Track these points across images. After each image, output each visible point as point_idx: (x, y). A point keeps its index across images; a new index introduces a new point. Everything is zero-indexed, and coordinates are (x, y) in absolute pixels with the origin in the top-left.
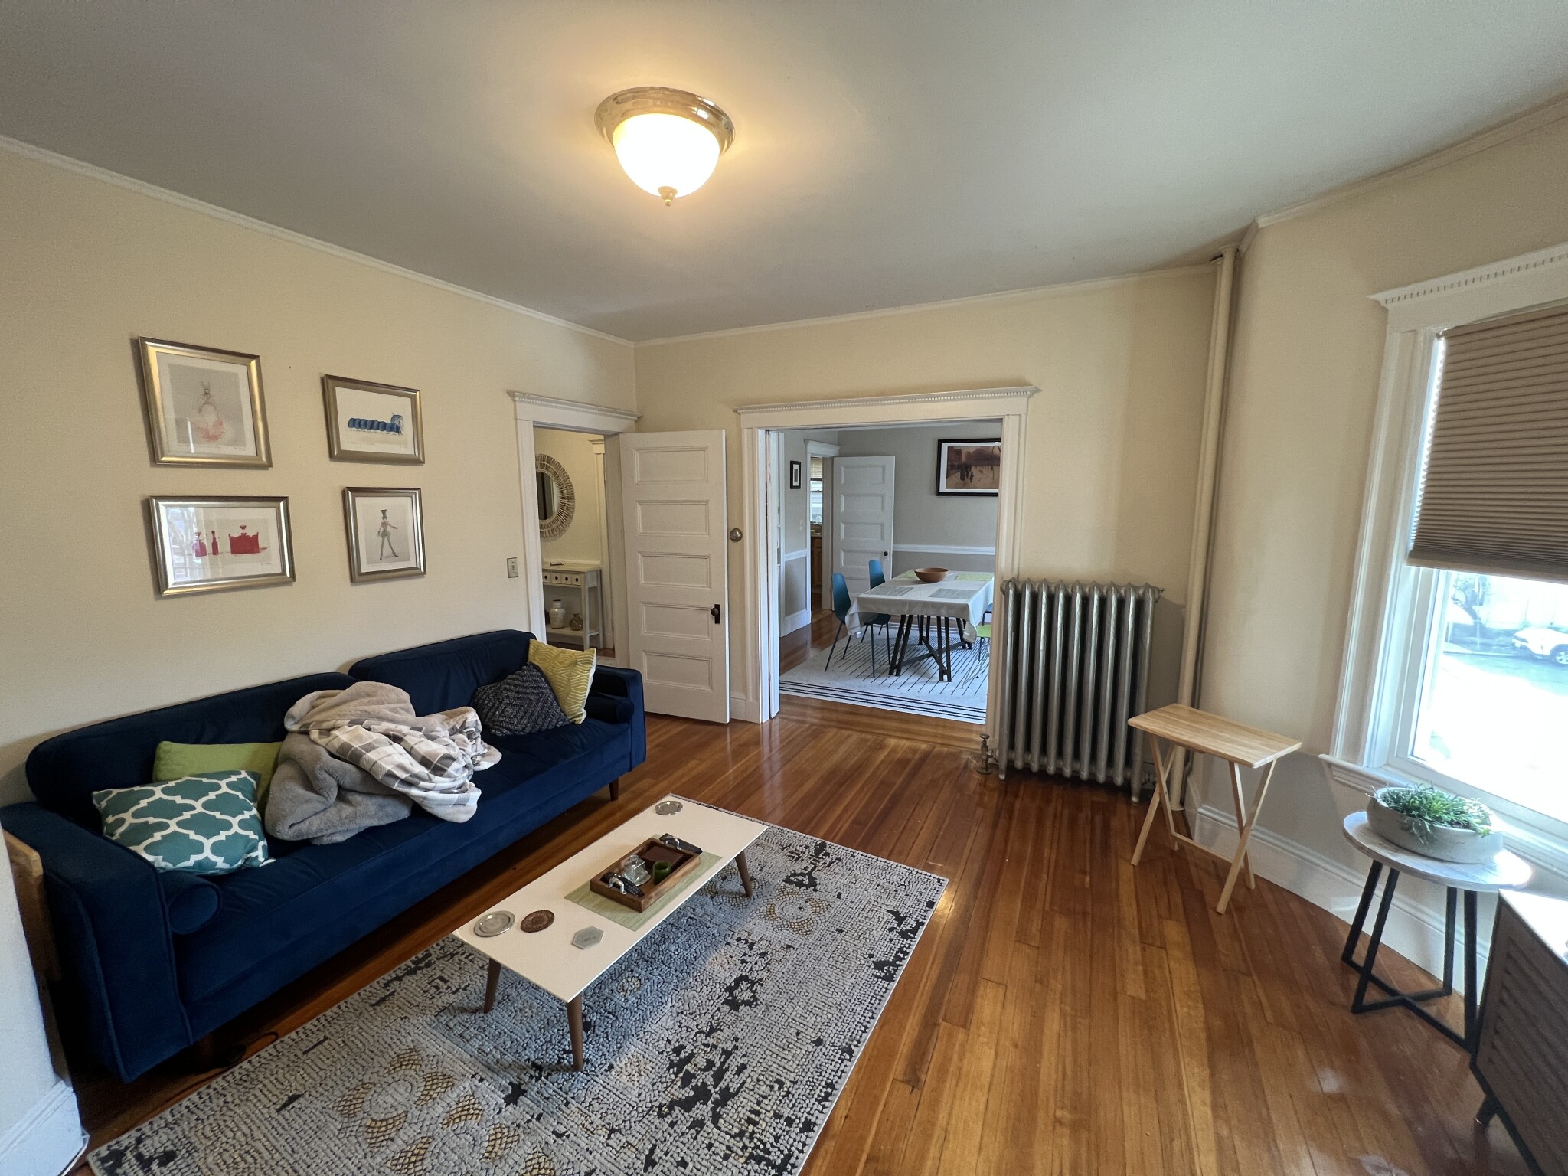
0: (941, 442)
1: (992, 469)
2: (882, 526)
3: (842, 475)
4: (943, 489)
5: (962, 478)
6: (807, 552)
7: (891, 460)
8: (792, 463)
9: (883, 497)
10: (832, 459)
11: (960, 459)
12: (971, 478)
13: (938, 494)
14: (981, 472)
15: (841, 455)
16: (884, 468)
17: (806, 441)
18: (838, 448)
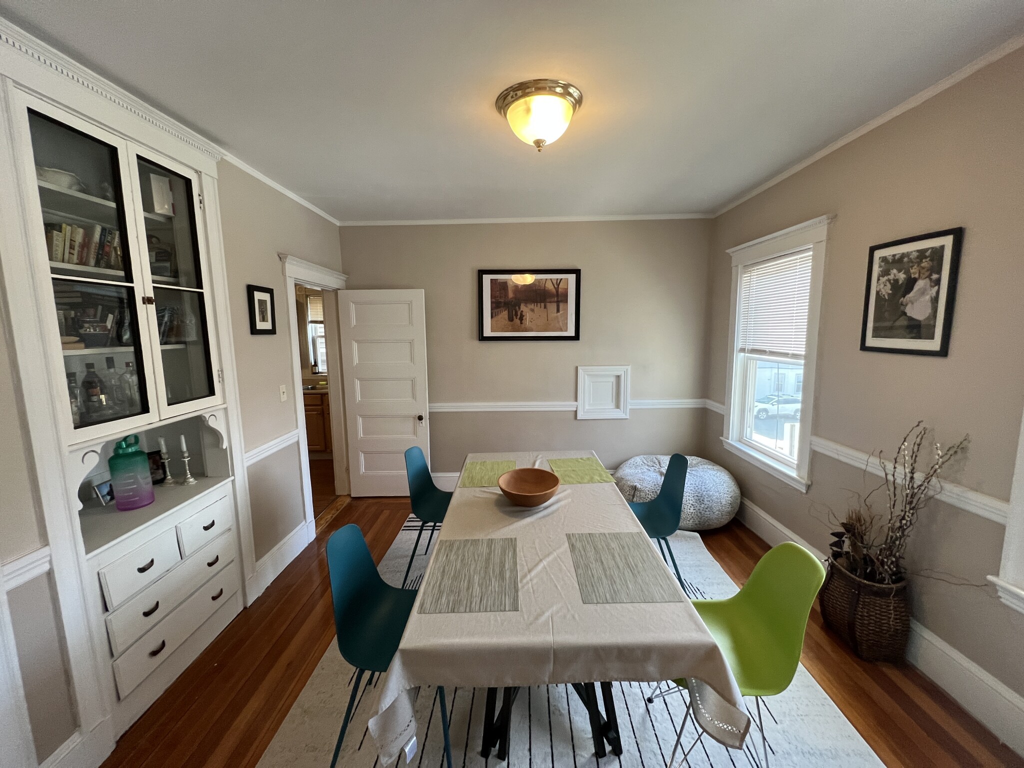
0: (481, 273)
1: (545, 307)
2: (413, 381)
3: (351, 315)
4: (487, 332)
5: (511, 319)
6: (300, 434)
7: (418, 297)
8: (251, 290)
9: (411, 343)
10: (336, 291)
11: (506, 295)
12: (521, 319)
13: (482, 338)
14: (533, 310)
15: (349, 287)
16: (410, 304)
17: (282, 257)
18: (344, 277)
